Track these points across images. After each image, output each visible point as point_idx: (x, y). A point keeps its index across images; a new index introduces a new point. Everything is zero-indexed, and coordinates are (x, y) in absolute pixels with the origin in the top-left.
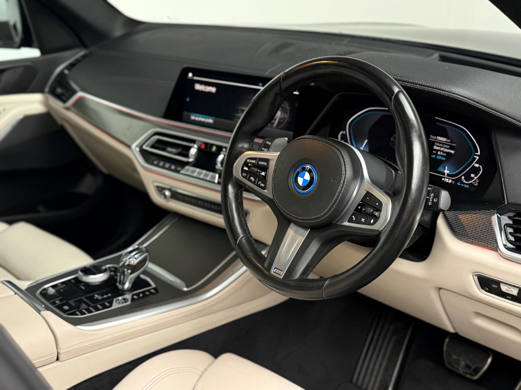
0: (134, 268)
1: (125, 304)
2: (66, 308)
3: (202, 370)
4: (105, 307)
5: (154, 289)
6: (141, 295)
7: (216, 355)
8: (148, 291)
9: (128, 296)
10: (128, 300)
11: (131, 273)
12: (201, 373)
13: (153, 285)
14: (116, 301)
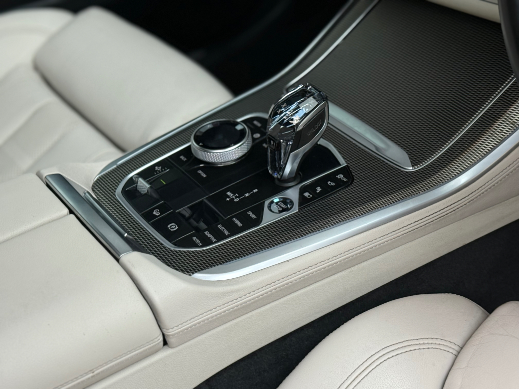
0: (300, 137)
1: (286, 215)
2: (173, 227)
3: (460, 342)
4: (249, 223)
5: (343, 171)
6: (319, 189)
7: (489, 304)
8: (332, 177)
9: (293, 194)
10: (292, 203)
11: (295, 147)
12: (457, 348)
13: (343, 163)
14: (269, 207)
